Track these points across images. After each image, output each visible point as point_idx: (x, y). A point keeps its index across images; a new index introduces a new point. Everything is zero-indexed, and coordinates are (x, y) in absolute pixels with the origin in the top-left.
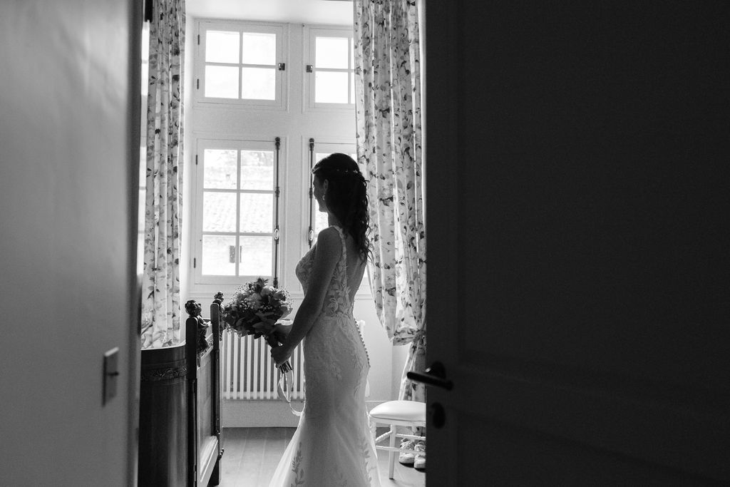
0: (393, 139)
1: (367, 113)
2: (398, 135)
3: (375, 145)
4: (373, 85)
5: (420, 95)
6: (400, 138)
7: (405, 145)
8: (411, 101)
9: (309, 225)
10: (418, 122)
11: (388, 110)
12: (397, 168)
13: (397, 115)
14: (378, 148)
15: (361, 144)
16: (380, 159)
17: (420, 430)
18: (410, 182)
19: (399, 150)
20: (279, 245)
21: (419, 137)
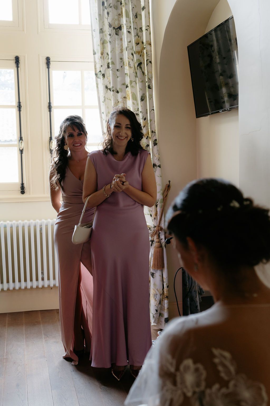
0: (126, 55)
1: (102, 31)
2: (131, 52)
3: (110, 61)
4: (106, 5)
5: (149, 13)
6: (132, 54)
7: (138, 60)
8: (141, 19)
9: (50, 136)
10: (148, 39)
11: (120, 28)
12: (131, 82)
13: (129, 32)
14: (113, 63)
15: (97, 61)
16: (114, 74)
17: (159, 312)
18: (144, 94)
19: (132, 65)
20: (23, 155)
21: (149, 53)
